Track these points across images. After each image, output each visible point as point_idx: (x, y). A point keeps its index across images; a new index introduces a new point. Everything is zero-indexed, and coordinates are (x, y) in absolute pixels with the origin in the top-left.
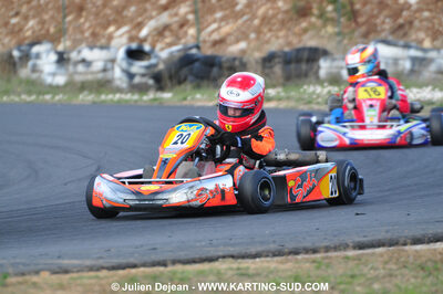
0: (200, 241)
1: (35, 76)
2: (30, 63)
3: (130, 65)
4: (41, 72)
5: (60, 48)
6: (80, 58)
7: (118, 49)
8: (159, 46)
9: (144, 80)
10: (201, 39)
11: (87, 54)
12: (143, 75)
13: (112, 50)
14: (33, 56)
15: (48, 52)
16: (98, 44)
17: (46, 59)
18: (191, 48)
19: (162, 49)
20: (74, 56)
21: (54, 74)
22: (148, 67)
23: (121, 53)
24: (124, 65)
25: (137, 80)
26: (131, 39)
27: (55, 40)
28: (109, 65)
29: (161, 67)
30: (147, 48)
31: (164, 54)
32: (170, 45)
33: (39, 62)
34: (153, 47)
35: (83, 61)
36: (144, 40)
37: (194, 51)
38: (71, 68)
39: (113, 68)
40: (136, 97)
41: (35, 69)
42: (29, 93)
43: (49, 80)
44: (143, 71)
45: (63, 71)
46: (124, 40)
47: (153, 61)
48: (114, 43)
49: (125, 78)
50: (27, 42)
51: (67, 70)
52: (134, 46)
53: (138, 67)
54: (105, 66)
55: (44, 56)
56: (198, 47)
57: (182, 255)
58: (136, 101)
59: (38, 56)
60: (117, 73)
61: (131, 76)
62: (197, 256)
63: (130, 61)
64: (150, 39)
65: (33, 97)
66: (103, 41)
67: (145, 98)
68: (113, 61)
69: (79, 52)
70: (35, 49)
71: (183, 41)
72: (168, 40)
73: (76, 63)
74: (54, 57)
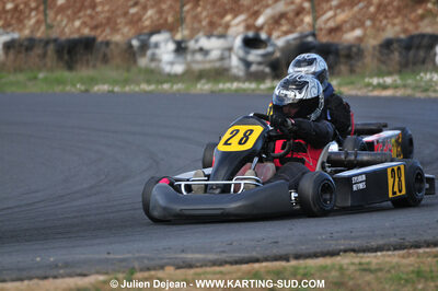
0: (321, 234)
1: (153, 65)
2: (149, 52)
3: (247, 53)
4: (160, 61)
5: (179, 37)
6: (197, 47)
7: (235, 37)
8: (275, 34)
9: (261, 68)
10: (317, 27)
11: (204, 42)
12: (260, 63)
13: (230, 39)
14: (152, 45)
15: (166, 41)
16: (215, 33)
17: (164, 47)
18: (307, 36)
19: (279, 37)
20: (192, 45)
21: (172, 63)
22: (264, 56)
23: (238, 42)
24: (241, 53)
25: (254, 68)
26: (248, 27)
27: (172, 29)
28: (226, 54)
29: (278, 54)
30: (263, 36)
31: (280, 42)
32: (286, 33)
33: (157, 51)
34: (270, 35)
35: (201, 50)
36: (261, 28)
37: (310, 39)
38: (189, 57)
39: (230, 57)
40: (253, 86)
41: (154, 58)
42: (149, 82)
43: (167, 69)
44: (259, 59)
45: (180, 59)
46: (241, 28)
47: (270, 49)
48: (232, 31)
49: (242, 66)
50: (146, 31)
51: (185, 58)
52: (251, 34)
53: (255, 55)
54: (222, 54)
55: (162, 45)
56: (314, 35)
57: (303, 248)
58: (253, 90)
59: (157, 45)
60: (234, 61)
61: (248, 64)
62: (319, 250)
63: (247, 49)
64: (266, 28)
65: (152, 87)
66: (220, 30)
67: (262, 86)
68: (230, 49)
69: (197, 41)
70: (155, 38)
71: (299, 29)
72: (284, 28)
73: (194, 52)
74: (171, 46)
